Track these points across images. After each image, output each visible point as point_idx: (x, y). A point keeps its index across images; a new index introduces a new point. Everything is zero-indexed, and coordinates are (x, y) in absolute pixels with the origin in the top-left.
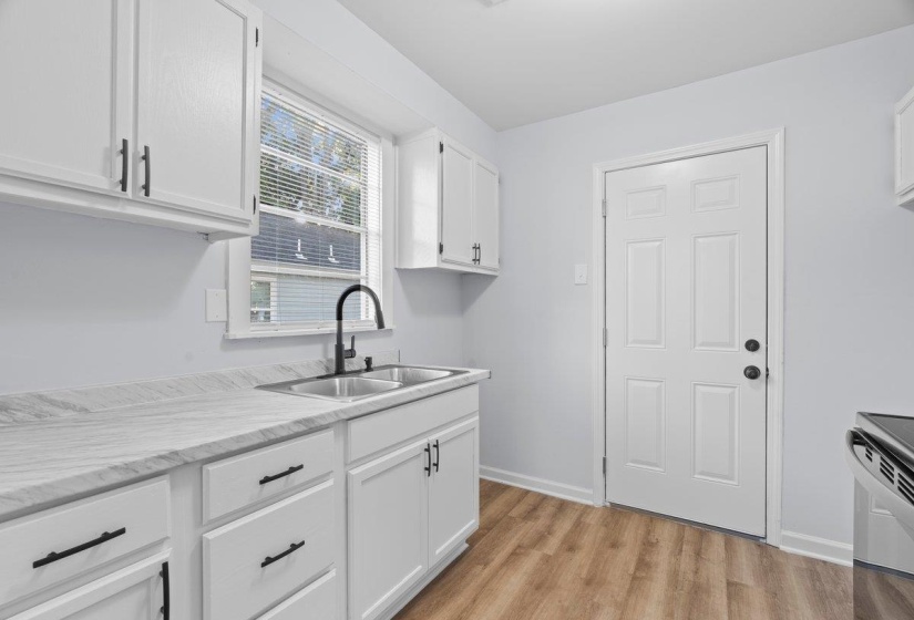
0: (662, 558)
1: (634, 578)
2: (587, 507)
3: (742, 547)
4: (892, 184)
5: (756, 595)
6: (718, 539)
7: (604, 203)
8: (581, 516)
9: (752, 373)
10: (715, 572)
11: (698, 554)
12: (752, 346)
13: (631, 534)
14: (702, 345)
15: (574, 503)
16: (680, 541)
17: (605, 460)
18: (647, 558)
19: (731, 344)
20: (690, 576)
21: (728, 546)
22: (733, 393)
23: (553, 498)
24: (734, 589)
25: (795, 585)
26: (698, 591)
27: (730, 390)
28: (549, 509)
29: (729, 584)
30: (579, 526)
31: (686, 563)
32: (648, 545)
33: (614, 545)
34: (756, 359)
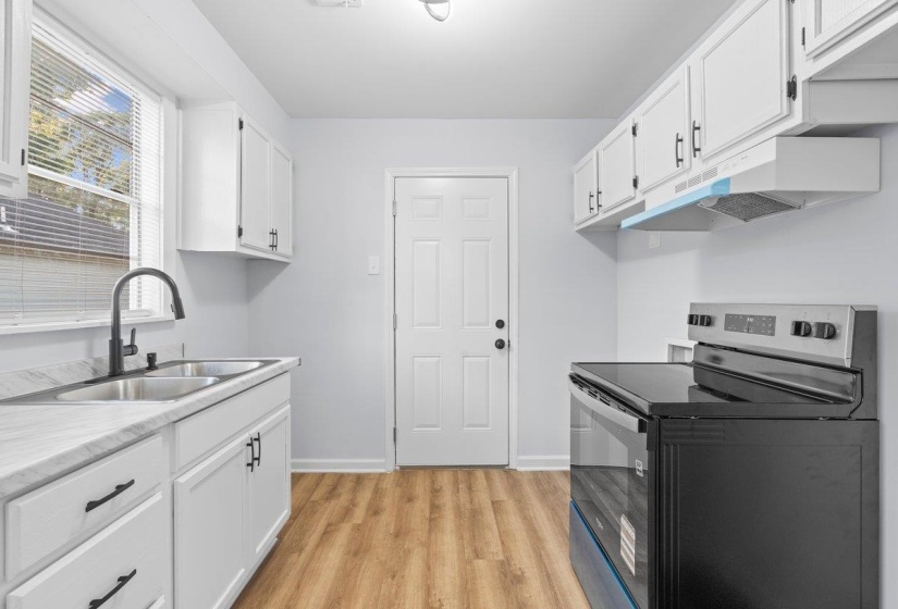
0: (447, 499)
1: (431, 520)
2: (381, 474)
3: (495, 474)
4: (572, 217)
5: (510, 506)
6: (480, 474)
7: (394, 203)
8: (377, 485)
9: (500, 344)
10: (483, 498)
11: (470, 488)
12: (500, 324)
13: (421, 486)
14: (469, 324)
15: (369, 474)
16: (456, 482)
17: (395, 429)
18: (437, 502)
19: (487, 324)
20: (468, 506)
21: (488, 478)
22: (488, 361)
23: (349, 474)
24: (496, 506)
25: (529, 490)
26: (475, 514)
27: (484, 359)
28: (349, 485)
29: (493, 503)
30: (378, 493)
31: (463, 497)
32: (435, 492)
33: (410, 500)
34: (502, 334)
